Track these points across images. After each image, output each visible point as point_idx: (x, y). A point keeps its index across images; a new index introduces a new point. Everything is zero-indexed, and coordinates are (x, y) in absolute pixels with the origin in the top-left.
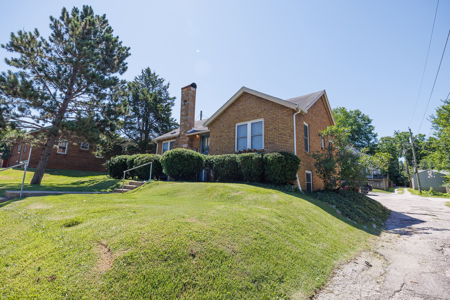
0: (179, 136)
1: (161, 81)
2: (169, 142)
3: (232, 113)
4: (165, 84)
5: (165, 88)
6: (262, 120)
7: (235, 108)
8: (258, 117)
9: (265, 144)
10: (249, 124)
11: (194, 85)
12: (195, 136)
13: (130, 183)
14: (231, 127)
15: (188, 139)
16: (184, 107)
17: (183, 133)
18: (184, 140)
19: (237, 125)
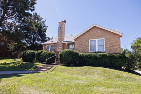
1: (41, 19)
2: (50, 45)
3: (88, 35)
4: (43, 20)
5: (43, 22)
6: (104, 39)
7: (89, 33)
8: (101, 37)
9: (106, 49)
10: (97, 40)
11: (65, 21)
12: (65, 44)
13: (43, 66)
14: (87, 41)
15: (62, 44)
16: (60, 30)
17: (59, 42)
18: (60, 45)
19: (90, 40)
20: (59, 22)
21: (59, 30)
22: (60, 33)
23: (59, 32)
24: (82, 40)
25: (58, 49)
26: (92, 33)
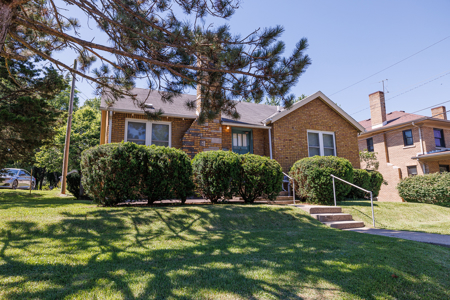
6: (333, 133)
10: (320, 134)
15: (221, 130)
18: (213, 131)
19: (308, 131)
24: (290, 126)
25: (203, 143)
26: (312, 113)
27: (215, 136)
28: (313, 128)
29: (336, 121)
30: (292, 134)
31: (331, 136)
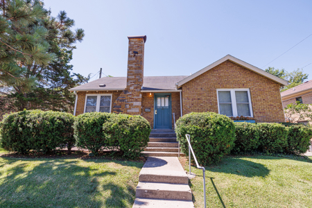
0: (126, 91)
3: (213, 78)
6: (247, 90)
7: (215, 73)
8: (243, 86)
9: (256, 112)
10: (233, 91)
11: (145, 38)
12: (147, 94)
14: (211, 91)
15: (141, 95)
16: (134, 59)
17: (132, 88)
18: (135, 97)
19: (218, 90)
20: (129, 38)
21: (129, 56)
22: (133, 66)
23: (129, 62)
24: (199, 88)
25: (128, 106)
26: (222, 74)
27: (136, 100)
28: (223, 87)
29: (250, 78)
30: (200, 94)
31: (247, 92)
